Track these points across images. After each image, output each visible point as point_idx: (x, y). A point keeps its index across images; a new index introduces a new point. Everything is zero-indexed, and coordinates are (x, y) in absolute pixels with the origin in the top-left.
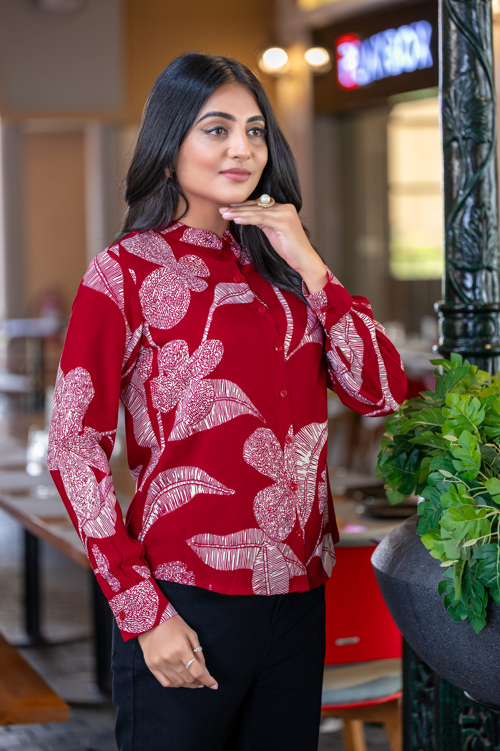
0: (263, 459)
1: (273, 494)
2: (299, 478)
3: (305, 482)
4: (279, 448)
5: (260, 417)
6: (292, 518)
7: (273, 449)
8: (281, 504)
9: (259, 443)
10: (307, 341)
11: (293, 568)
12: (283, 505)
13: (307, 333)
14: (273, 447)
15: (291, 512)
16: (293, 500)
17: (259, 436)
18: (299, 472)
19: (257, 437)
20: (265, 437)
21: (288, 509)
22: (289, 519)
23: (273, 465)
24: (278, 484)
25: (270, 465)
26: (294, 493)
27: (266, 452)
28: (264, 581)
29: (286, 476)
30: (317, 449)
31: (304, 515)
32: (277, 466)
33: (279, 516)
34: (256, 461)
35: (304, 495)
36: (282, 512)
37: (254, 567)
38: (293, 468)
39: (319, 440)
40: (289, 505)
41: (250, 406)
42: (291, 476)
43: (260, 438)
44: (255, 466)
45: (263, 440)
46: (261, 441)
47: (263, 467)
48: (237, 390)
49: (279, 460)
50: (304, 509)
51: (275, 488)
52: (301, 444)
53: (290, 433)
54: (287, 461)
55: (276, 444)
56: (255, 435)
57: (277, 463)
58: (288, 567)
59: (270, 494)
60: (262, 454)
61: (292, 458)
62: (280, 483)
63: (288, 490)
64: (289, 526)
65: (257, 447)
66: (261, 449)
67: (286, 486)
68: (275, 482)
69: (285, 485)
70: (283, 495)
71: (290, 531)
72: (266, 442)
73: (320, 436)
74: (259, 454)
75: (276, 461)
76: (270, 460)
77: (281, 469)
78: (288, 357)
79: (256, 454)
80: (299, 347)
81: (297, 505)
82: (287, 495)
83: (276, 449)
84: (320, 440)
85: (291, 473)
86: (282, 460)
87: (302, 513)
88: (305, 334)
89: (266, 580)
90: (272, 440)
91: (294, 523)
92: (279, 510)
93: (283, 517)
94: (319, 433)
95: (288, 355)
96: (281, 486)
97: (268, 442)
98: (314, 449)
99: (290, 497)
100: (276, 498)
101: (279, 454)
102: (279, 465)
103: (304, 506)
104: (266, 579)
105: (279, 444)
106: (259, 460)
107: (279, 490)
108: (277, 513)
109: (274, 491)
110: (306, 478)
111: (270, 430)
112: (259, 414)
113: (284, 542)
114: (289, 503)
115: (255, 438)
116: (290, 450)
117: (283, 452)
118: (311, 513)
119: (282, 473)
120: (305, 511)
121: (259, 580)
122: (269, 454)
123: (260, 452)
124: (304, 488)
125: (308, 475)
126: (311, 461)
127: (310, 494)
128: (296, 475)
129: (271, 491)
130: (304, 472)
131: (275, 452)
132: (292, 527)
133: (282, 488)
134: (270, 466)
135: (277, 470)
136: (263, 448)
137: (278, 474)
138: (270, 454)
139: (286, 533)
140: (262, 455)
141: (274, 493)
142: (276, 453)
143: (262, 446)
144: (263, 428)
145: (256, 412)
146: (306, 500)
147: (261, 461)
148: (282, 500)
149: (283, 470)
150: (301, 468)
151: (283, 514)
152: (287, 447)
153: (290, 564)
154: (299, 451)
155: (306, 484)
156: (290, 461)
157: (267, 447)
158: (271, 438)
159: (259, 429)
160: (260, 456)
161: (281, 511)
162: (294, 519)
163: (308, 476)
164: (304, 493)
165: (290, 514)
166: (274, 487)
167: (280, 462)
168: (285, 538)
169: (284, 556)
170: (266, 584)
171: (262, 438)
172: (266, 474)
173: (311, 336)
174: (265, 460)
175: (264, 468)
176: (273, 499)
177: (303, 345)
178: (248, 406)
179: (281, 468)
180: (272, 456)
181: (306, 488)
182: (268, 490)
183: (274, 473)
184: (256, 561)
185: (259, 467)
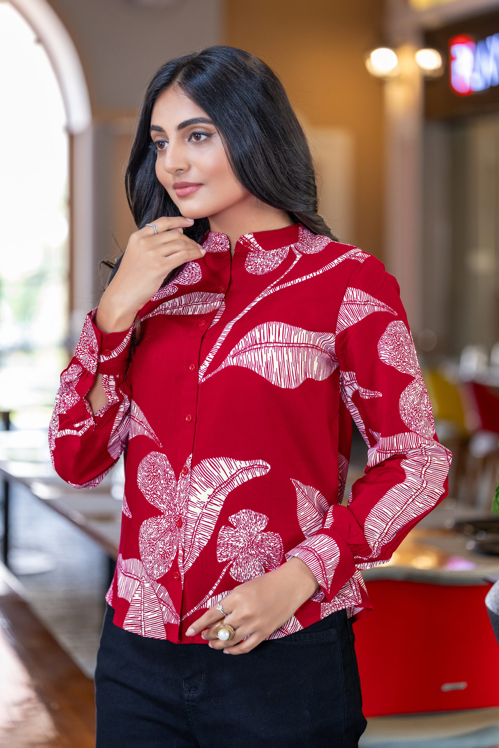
0: (152, 486)
1: (157, 527)
2: (189, 515)
3: (197, 522)
4: (173, 477)
5: (156, 440)
6: (170, 556)
7: (166, 477)
8: (162, 538)
9: (151, 468)
10: (229, 363)
11: (167, 612)
12: (164, 540)
13: (231, 354)
14: (166, 475)
15: (171, 550)
16: (174, 537)
17: (152, 461)
18: (191, 508)
19: (150, 461)
20: (159, 462)
21: (168, 546)
22: (167, 557)
23: (164, 495)
24: (166, 517)
25: (159, 494)
26: (179, 531)
27: (157, 479)
28: (139, 619)
29: (175, 509)
30: (224, 487)
31: (189, 558)
32: (168, 496)
33: (157, 551)
34: (145, 487)
35: (192, 536)
36: (161, 547)
37: (132, 600)
38: (184, 503)
39: (229, 479)
40: (170, 542)
41: (147, 427)
42: (180, 511)
43: (152, 463)
44: (143, 492)
45: (156, 466)
46: (154, 466)
47: (151, 494)
48: (136, 408)
49: (171, 490)
50: (189, 551)
51: (161, 520)
52: (200, 478)
53: (189, 462)
54: (179, 493)
55: (169, 472)
56: (148, 459)
57: (168, 493)
58: (162, 610)
59: (153, 526)
60: (153, 480)
61: (184, 491)
62: (168, 516)
63: (174, 525)
64: (165, 565)
65: (148, 472)
66: (152, 475)
67: (173, 520)
68: (163, 514)
69: (172, 518)
70: (167, 529)
71: (167, 571)
72: (159, 468)
73: (234, 475)
74: (149, 480)
75: (168, 491)
76: (161, 488)
77: (173, 501)
78: (204, 379)
79: (146, 480)
80: (219, 369)
81: (180, 544)
82: (170, 530)
83: (169, 478)
84: (233, 479)
85: (181, 508)
86: (174, 490)
87: (186, 554)
88: (229, 355)
89: (141, 619)
90: (165, 467)
91: (171, 562)
92: (158, 544)
93: (160, 553)
94: (232, 470)
95: (204, 376)
96: (168, 519)
97: (162, 469)
98: (219, 487)
99: (174, 533)
100: (159, 531)
101: (172, 484)
102: (170, 496)
103: (190, 548)
104: (141, 617)
105: (173, 473)
106: (148, 486)
107: (165, 523)
108: (155, 548)
109: (159, 523)
110: (198, 517)
111: (165, 455)
112: (156, 437)
113: (158, 581)
114: (171, 539)
115: (147, 462)
116: (185, 482)
117: (177, 483)
118: (198, 558)
119: (173, 505)
120: (190, 554)
121: (133, 616)
122: (160, 482)
123: (150, 478)
124: (194, 528)
125: (203, 514)
126: (211, 500)
127: (201, 536)
128: (186, 512)
129: (155, 523)
130: (198, 511)
131: (168, 481)
132: (169, 567)
133: (168, 522)
134: (160, 496)
135: (168, 501)
136: (154, 474)
137: (168, 505)
138: (162, 482)
139: (161, 572)
140: (151, 482)
141: (157, 525)
142: (169, 483)
143: (154, 472)
144: (157, 453)
145: (152, 434)
146: (194, 542)
147: (150, 488)
148: (165, 534)
149: (174, 502)
150: (195, 505)
151: (161, 550)
152: (183, 477)
153: (164, 607)
154: (195, 485)
155: (197, 523)
156: (182, 494)
157: (159, 474)
158: (165, 464)
159: (153, 453)
160: (150, 482)
161: (159, 547)
162: (173, 558)
163: (202, 516)
164: (193, 534)
165: (170, 551)
166: (159, 519)
167: (172, 493)
168: (159, 577)
169: (157, 597)
170: (141, 623)
171: (155, 464)
172: (152, 504)
173: (235, 358)
174: (154, 488)
175: (151, 496)
176: (155, 532)
177: (223, 368)
178: (144, 426)
179: (172, 499)
180: (163, 485)
181: (197, 528)
182: (152, 521)
183: (164, 504)
184: (135, 595)
185: (147, 494)
